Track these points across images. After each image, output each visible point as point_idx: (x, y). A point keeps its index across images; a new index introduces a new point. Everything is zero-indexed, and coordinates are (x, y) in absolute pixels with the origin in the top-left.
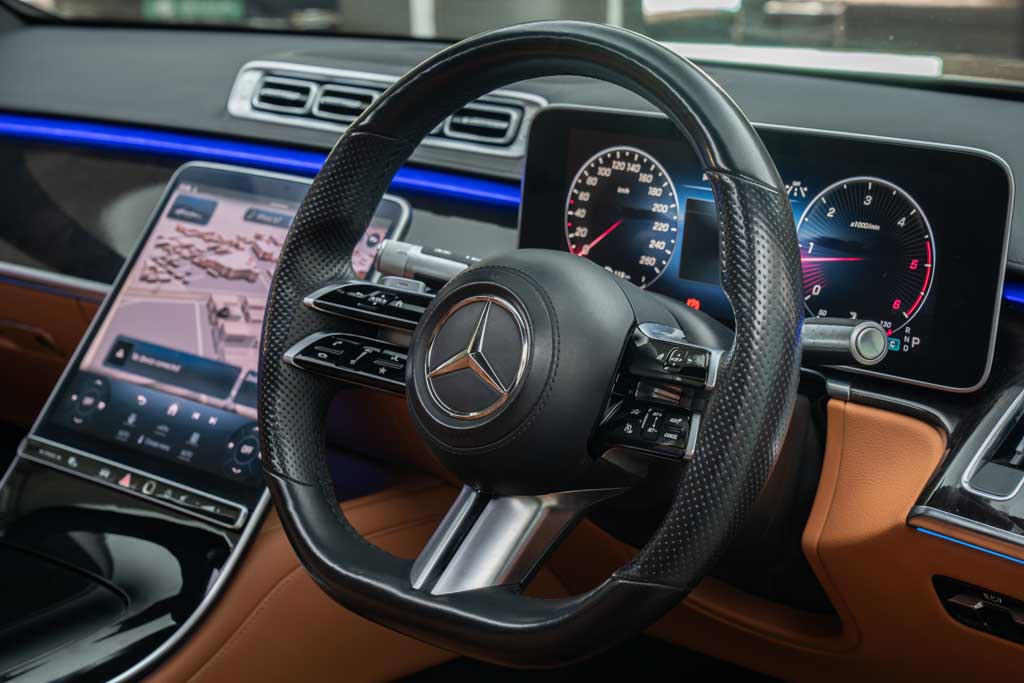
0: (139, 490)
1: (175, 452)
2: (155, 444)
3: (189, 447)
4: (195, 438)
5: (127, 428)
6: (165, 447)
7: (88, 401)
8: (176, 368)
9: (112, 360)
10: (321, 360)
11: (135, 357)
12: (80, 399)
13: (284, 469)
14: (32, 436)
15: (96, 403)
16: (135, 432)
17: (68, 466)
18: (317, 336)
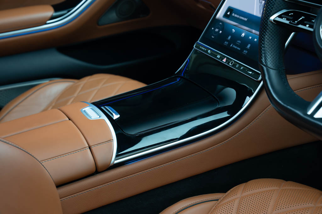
0: (228, 63)
1: (242, 50)
2: (236, 47)
3: (247, 49)
4: (249, 46)
5: (228, 41)
6: (239, 49)
7: (217, 30)
8: (246, 19)
9: (226, 16)
10: (284, 21)
11: (233, 14)
12: (214, 29)
13: (266, 63)
14: (198, 42)
15: (219, 31)
16: (230, 42)
17: (208, 53)
18: (284, 11)
